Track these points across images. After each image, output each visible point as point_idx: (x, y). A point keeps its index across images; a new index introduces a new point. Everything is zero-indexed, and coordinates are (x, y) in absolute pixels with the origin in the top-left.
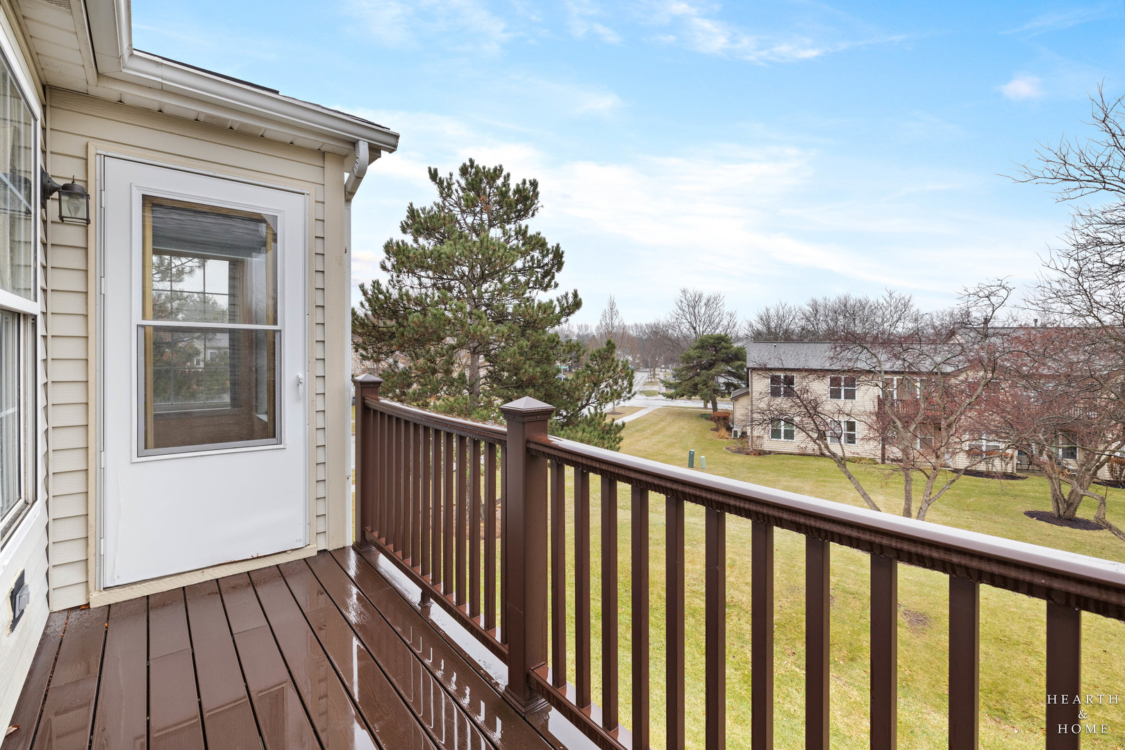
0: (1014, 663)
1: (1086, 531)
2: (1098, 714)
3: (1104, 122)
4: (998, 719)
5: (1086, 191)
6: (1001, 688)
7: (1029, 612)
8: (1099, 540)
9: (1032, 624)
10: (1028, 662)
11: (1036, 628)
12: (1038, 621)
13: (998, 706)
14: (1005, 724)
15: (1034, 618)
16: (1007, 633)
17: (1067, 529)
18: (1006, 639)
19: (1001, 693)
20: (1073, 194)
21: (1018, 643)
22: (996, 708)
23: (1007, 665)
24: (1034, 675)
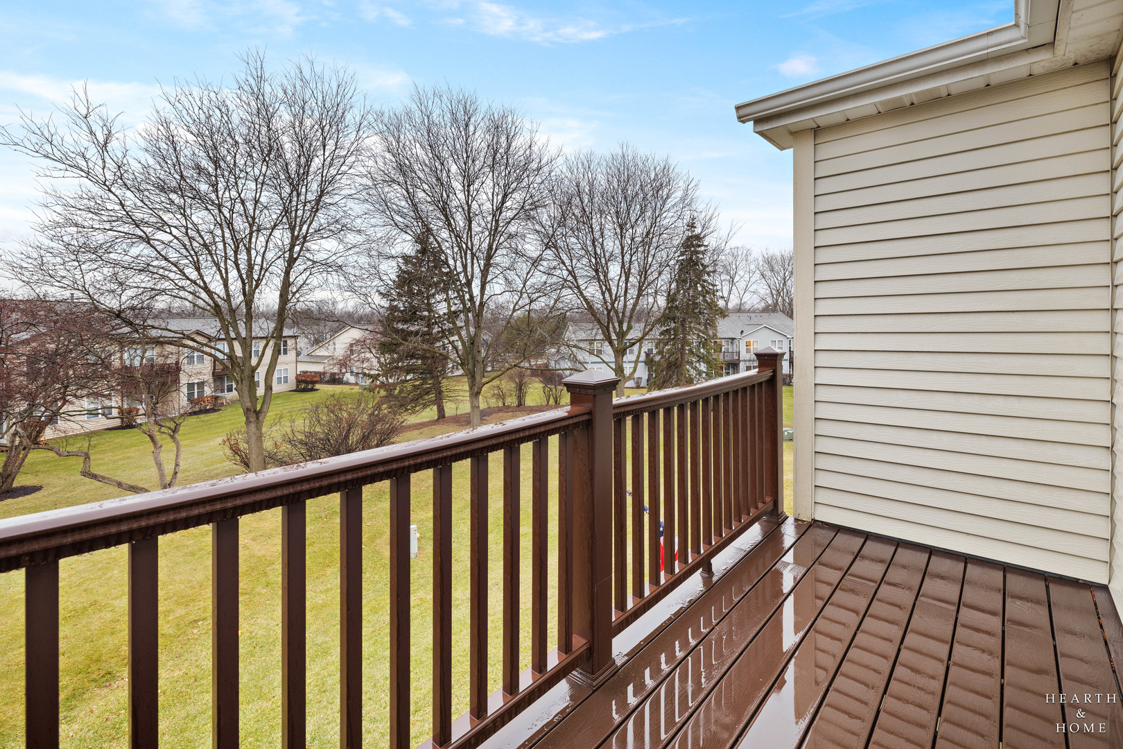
0: (93, 627)
1: (28, 496)
2: (171, 618)
3: (86, 118)
4: (108, 684)
5: (68, 174)
6: (95, 657)
7: (73, 578)
8: (45, 499)
9: (85, 586)
10: (103, 619)
11: (91, 587)
12: (87, 580)
13: (102, 673)
14: (115, 683)
15: (81, 580)
16: (71, 608)
17: (9, 501)
18: (73, 613)
19: (98, 660)
20: (56, 174)
21: (85, 609)
22: (100, 676)
23: (89, 633)
24: (114, 625)
